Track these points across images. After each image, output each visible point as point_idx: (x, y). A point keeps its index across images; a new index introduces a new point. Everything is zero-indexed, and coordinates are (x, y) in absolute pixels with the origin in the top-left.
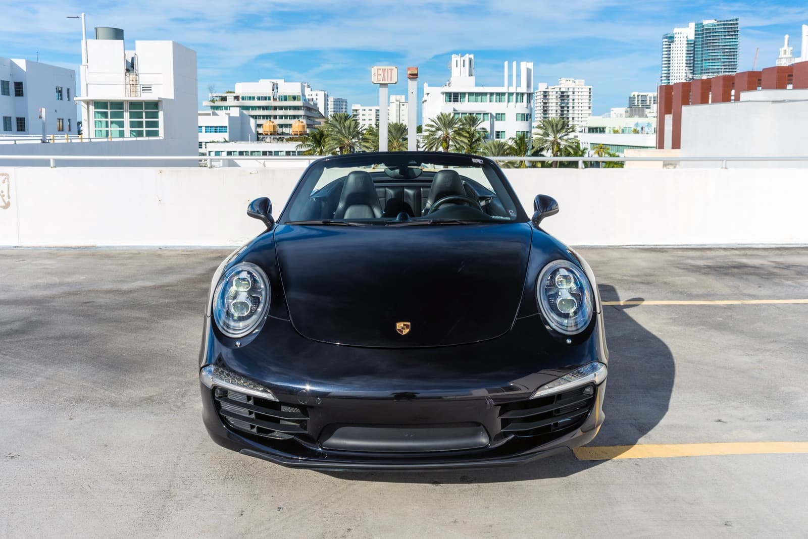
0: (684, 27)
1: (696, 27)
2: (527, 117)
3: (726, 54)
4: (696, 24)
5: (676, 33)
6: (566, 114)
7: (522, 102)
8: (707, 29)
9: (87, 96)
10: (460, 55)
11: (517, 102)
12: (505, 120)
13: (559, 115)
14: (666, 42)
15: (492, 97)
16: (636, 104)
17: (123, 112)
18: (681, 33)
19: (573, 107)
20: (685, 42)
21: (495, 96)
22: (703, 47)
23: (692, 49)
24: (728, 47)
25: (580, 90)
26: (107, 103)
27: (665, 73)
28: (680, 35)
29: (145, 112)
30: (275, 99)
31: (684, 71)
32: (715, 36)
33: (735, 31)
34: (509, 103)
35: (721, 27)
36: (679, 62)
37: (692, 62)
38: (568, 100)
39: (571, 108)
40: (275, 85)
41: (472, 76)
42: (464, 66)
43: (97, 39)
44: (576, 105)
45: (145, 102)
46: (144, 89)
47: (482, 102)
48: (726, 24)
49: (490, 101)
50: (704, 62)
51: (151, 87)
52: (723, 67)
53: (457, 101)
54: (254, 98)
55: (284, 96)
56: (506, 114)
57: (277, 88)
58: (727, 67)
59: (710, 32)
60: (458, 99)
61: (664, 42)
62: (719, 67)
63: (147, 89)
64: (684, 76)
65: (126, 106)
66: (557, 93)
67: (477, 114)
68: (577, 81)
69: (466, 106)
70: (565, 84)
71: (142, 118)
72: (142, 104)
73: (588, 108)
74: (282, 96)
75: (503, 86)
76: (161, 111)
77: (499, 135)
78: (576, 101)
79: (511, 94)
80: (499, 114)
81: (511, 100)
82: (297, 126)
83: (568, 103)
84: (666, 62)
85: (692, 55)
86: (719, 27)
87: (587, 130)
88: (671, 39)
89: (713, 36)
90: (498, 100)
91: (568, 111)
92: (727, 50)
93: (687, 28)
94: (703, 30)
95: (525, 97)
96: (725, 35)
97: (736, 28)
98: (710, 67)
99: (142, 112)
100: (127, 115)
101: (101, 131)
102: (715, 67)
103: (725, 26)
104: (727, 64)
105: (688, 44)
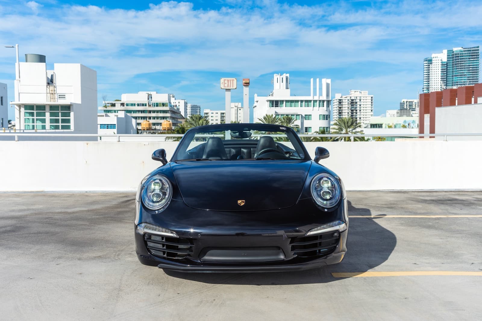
0: (440, 53)
1: (448, 53)
2: (327, 117)
3: (470, 71)
4: (448, 51)
5: (433, 58)
6: (355, 115)
7: (324, 106)
8: (456, 54)
9: (19, 101)
10: (279, 74)
11: (319, 106)
12: (311, 119)
13: (350, 116)
14: (426, 63)
15: (302, 103)
16: (405, 108)
17: (45, 112)
18: (437, 58)
19: (360, 110)
20: (440, 64)
21: (304, 102)
22: (453, 67)
23: (446, 68)
24: (472, 67)
25: (365, 98)
26: (34, 106)
27: (426, 86)
28: (436, 59)
29: (61, 112)
30: (149, 106)
31: (440, 84)
32: (462, 59)
33: (477, 55)
34: (314, 108)
35: (466, 52)
36: (436, 77)
37: (445, 77)
38: (357, 105)
39: (358, 111)
40: (150, 96)
41: (288, 89)
42: (282, 82)
43: (26, 62)
44: (362, 108)
45: (61, 106)
46: (59, 96)
47: (295, 107)
48: (470, 51)
49: (301, 106)
50: (454, 77)
51: (65, 95)
52: (468, 81)
53: (278, 106)
54: (135, 105)
55: (156, 103)
56: (312, 115)
57: (151, 98)
58: (471, 81)
59: (458, 56)
60: (278, 105)
61: (425, 63)
62: (465, 81)
63: (62, 96)
64: (439, 88)
65: (47, 108)
66: (348, 100)
67: (291, 115)
68: (362, 92)
69: (284, 110)
70: (354, 94)
71: (59, 117)
72: (59, 107)
73: (370, 111)
74: (154, 103)
75: (310, 95)
76: (73, 112)
77: (307, 130)
78: (362, 106)
79: (315, 101)
80: (307, 115)
81: (315, 105)
82: (166, 124)
83: (356, 108)
84: (426, 78)
85: (445, 73)
86: (465, 52)
87: (369, 126)
88: (430, 61)
89: (460, 59)
90: (306, 105)
91: (356, 113)
92: (471, 69)
93: (441, 54)
94: (453, 55)
95: (325, 103)
96: (469, 58)
97: (477, 53)
98: (459, 81)
99: (59, 112)
100: (48, 114)
101: (29, 125)
102: (462, 81)
103: (469, 52)
104: (471, 78)
105: (442, 65)
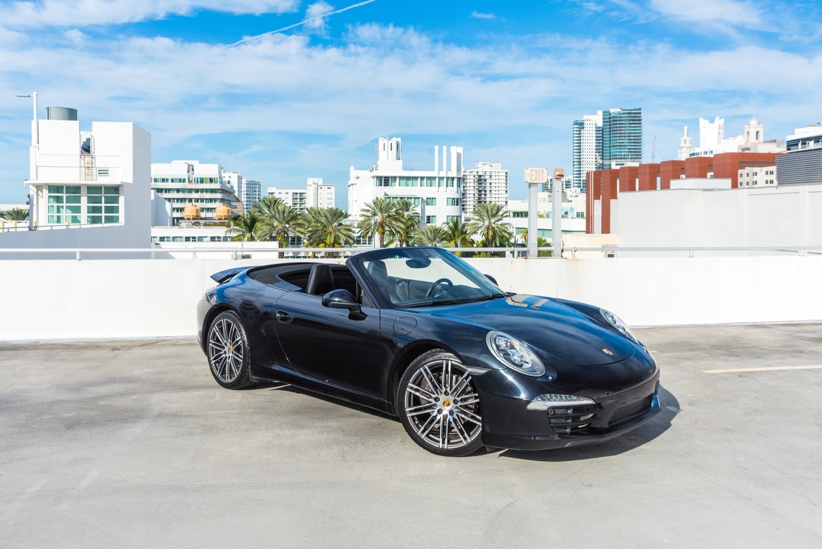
0: (593, 115)
1: (603, 115)
2: (457, 202)
3: (632, 141)
4: (603, 112)
5: (585, 120)
6: (483, 198)
7: (453, 186)
8: (613, 117)
9: (37, 179)
10: (387, 138)
11: (447, 186)
12: (435, 205)
13: (476, 198)
14: (577, 128)
15: (423, 181)
16: (549, 188)
17: (80, 196)
18: (590, 120)
19: (491, 191)
20: (594, 129)
21: (425, 180)
22: (609, 135)
23: (601, 135)
24: (633, 135)
25: (497, 174)
26: (63, 187)
27: (577, 159)
28: (589, 122)
29: (105, 197)
30: (190, 182)
31: (594, 157)
32: (621, 124)
33: (639, 120)
34: (440, 188)
36: (589, 148)
37: (601, 148)
38: (486, 184)
39: (488, 192)
40: (191, 167)
41: (399, 159)
42: (391, 150)
43: (48, 119)
44: (493, 188)
45: (105, 187)
46: (100, 172)
47: (412, 186)
48: (630, 113)
49: (421, 186)
50: (612, 148)
51: (107, 171)
52: (630, 154)
53: (388, 185)
54: (167, 180)
55: (200, 178)
56: (437, 199)
57: (193, 170)
58: (633, 154)
59: (617, 120)
60: (388, 183)
61: (574, 128)
62: (625, 154)
63: (104, 172)
64: (594, 162)
65: (84, 191)
66: (474, 177)
67: (408, 198)
68: (493, 165)
69: (397, 190)
70: (482, 169)
71: (101, 203)
72: (102, 188)
73: (505, 191)
74: (197, 178)
75: (434, 170)
76: (123, 195)
77: (430, 220)
78: (493, 185)
79: (441, 178)
80: (430, 198)
81: (441, 184)
83: (485, 187)
84: (577, 148)
85: (601, 141)
86: (625, 115)
87: (512, 215)
88: (581, 125)
89: (619, 124)
90: (429, 184)
91: (485, 195)
92: (632, 138)
93: (595, 116)
94: (610, 118)
95: (455, 181)
96: (630, 124)
97: (639, 117)
98: (618, 154)
99: (101, 197)
100: (84, 200)
101: (53, 216)
102: (623, 154)
103: (630, 115)
104: (633, 150)
105: (596, 131)
